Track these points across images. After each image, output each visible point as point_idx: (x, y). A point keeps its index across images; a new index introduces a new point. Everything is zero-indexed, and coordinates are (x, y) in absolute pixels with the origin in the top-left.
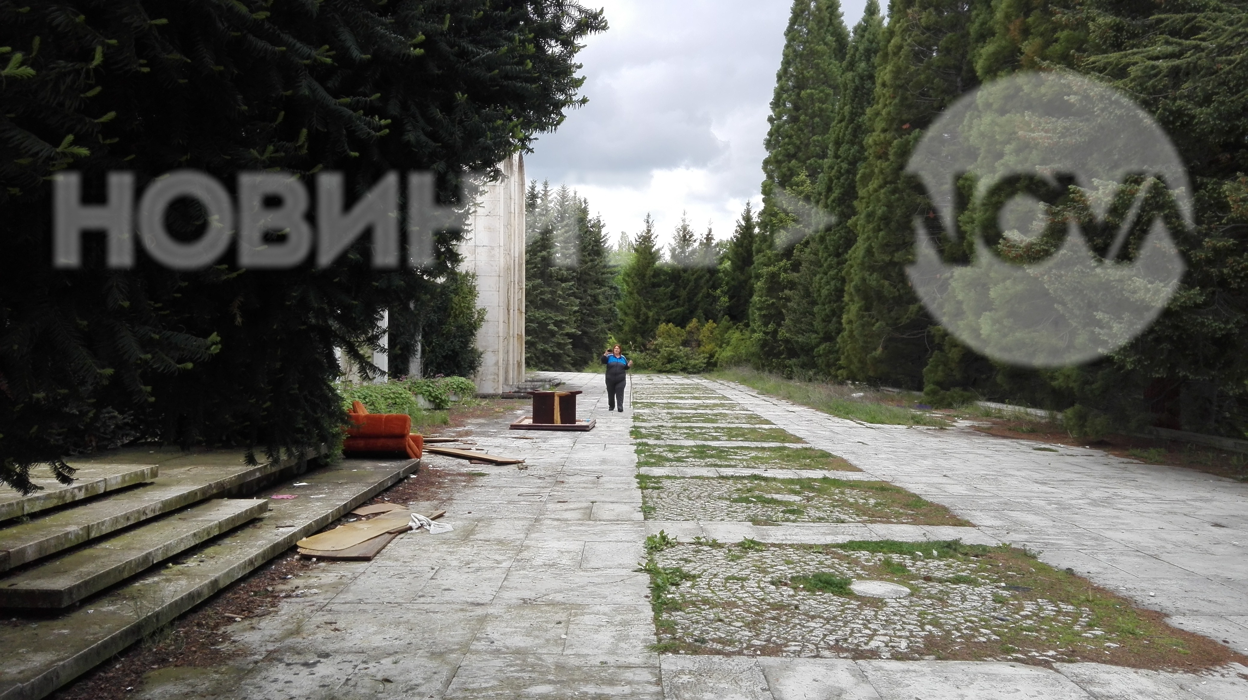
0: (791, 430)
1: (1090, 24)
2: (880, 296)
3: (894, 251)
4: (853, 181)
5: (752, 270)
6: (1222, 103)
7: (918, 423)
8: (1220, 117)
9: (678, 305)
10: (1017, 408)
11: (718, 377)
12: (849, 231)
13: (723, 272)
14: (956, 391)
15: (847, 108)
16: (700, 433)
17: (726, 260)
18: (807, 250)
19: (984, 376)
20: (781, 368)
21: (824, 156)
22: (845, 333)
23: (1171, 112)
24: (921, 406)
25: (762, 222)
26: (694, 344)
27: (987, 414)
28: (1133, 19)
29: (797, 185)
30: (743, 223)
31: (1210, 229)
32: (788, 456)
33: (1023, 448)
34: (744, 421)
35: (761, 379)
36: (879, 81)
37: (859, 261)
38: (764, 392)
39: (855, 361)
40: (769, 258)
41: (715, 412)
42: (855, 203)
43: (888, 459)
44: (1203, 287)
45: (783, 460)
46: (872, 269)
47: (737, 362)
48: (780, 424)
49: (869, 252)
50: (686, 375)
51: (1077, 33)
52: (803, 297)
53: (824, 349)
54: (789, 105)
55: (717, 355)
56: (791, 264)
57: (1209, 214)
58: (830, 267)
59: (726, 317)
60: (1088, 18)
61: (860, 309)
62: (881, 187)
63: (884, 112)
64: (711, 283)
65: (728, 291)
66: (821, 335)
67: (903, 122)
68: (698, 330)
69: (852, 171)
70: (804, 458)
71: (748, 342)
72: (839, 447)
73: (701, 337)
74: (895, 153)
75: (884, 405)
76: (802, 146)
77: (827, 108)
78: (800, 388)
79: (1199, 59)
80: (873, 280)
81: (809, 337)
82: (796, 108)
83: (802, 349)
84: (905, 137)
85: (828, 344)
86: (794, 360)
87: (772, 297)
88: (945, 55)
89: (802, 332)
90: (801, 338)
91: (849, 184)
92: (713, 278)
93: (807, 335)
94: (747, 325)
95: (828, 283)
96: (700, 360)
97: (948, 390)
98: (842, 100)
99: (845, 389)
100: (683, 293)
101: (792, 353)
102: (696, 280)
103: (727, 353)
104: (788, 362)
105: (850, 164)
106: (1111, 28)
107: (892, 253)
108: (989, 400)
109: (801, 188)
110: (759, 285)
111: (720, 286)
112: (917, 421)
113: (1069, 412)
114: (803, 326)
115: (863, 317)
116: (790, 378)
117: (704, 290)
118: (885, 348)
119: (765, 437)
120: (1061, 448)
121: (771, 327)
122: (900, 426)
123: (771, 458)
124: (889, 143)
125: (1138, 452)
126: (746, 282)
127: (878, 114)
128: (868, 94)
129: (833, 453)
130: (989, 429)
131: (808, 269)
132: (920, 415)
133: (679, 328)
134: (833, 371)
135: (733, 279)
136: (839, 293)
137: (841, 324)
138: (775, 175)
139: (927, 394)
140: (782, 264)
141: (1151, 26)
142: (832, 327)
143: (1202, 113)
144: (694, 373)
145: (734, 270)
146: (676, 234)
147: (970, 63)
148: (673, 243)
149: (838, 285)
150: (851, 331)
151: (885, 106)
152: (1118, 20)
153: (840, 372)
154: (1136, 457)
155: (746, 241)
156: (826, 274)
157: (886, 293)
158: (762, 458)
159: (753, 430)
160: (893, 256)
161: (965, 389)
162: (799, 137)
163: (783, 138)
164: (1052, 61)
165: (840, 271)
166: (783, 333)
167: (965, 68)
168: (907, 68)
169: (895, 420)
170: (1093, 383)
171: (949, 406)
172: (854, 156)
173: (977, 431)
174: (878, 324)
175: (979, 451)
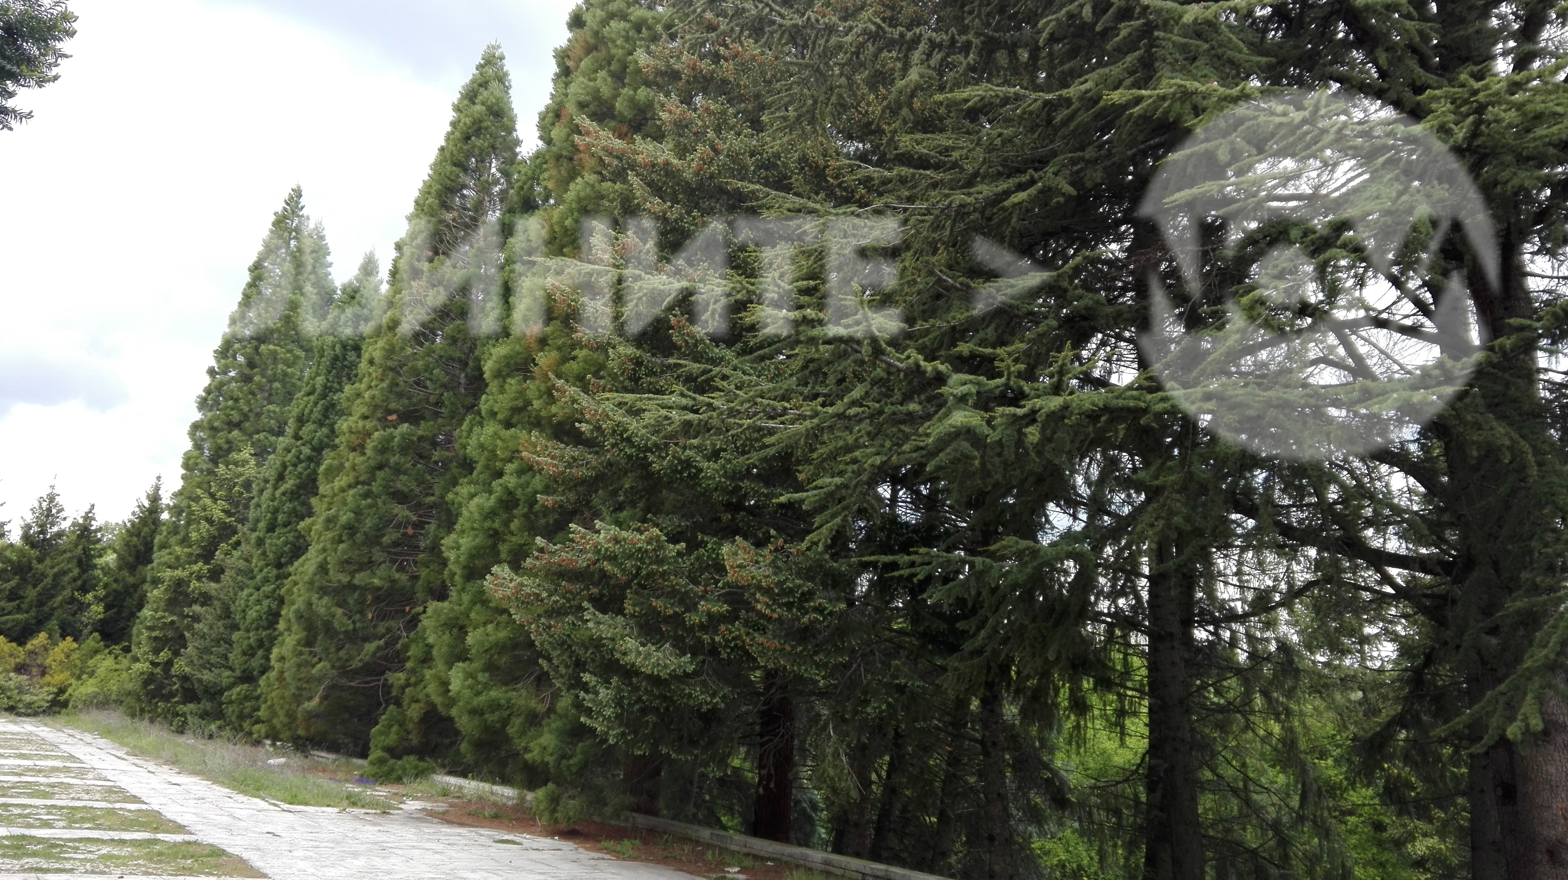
0: (171, 812)
1: (610, 351)
2: (328, 628)
3: (355, 571)
4: (315, 472)
5: (148, 571)
6: (729, 461)
7: (354, 804)
8: (725, 475)
9: (18, 609)
10: (482, 784)
11: (67, 724)
12: (300, 536)
13: (102, 569)
14: (410, 760)
15: (320, 380)
16: (20, 815)
17: (109, 551)
18: (236, 554)
19: (447, 741)
20: (169, 716)
21: (280, 433)
22: (273, 675)
23: (680, 461)
24: (362, 780)
25: (175, 506)
26: (35, 671)
27: (445, 793)
28: (654, 355)
29: (236, 464)
30: (147, 504)
31: (706, 592)
32: (160, 854)
33: (482, 840)
34: (98, 796)
35: (136, 730)
36: (366, 356)
37: (307, 578)
38: (138, 752)
39: (281, 713)
40: (178, 559)
41: (53, 780)
42: (314, 501)
43: (306, 858)
44: (694, 655)
45: (151, 860)
46: (324, 591)
47: (101, 702)
48: (155, 803)
49: (323, 568)
50: (13, 717)
51: (595, 356)
52: (220, 618)
53: (239, 694)
54: (240, 359)
55: (70, 691)
56: (209, 570)
57: (706, 575)
58: (266, 580)
59: (96, 634)
60: (609, 344)
61: (299, 643)
62: (350, 486)
63: (367, 395)
64: (79, 582)
65: (106, 597)
66: (238, 673)
67: (389, 412)
68: (46, 650)
69: (315, 458)
70: (184, 857)
71: (125, 675)
72: (238, 840)
73: (48, 661)
74: (375, 447)
75: (311, 778)
76: (252, 416)
77: (293, 374)
78: (194, 748)
79: (711, 418)
80: (323, 606)
81: (219, 675)
82: (251, 364)
83: (206, 691)
84: (389, 431)
85: (245, 686)
86: (191, 706)
87: (172, 613)
88: (450, 345)
89: (209, 666)
90: (207, 676)
91: (309, 475)
92: (85, 576)
93: (217, 671)
94: (127, 650)
95: (258, 602)
96: (42, 695)
97: (399, 758)
98: (314, 369)
99: (260, 752)
100: (31, 593)
101: (190, 696)
102: (56, 576)
103: (89, 687)
104: (181, 708)
105: (314, 449)
106: (631, 360)
107: (352, 574)
108: (450, 773)
109: (240, 469)
110: (155, 594)
111: (93, 588)
112: (353, 801)
113: (541, 793)
114: (213, 659)
115: (301, 653)
116: (181, 731)
117: (67, 593)
118: (325, 698)
119: (128, 824)
120: (527, 840)
121: (164, 655)
122: (329, 809)
123: (132, 857)
124: (369, 435)
125: (611, 844)
126: (135, 587)
127: (359, 395)
128: (349, 368)
129: (230, 850)
130: (444, 813)
131: (234, 579)
132: (359, 793)
133: (14, 644)
134: (246, 725)
135: (116, 581)
136: (274, 616)
137: (268, 659)
138: (206, 445)
139: (372, 763)
140: (195, 568)
141: (669, 367)
142: (256, 663)
143: (710, 468)
144: (28, 715)
145: (120, 568)
146: (37, 505)
147: (478, 360)
148: (29, 518)
149: (274, 606)
150: (282, 672)
151: (370, 387)
152: (638, 353)
153: (257, 727)
154: (609, 851)
155: (146, 529)
156: (258, 589)
157: (336, 625)
158: (118, 857)
159: (111, 812)
160: (353, 577)
161: (421, 759)
162: (248, 402)
163: (226, 400)
164: (567, 381)
165: (278, 587)
166: (181, 666)
167: (471, 364)
168: (403, 349)
169: (324, 799)
170: (570, 757)
171: (399, 780)
172: (321, 441)
173: (431, 815)
174: (319, 666)
175: (428, 845)
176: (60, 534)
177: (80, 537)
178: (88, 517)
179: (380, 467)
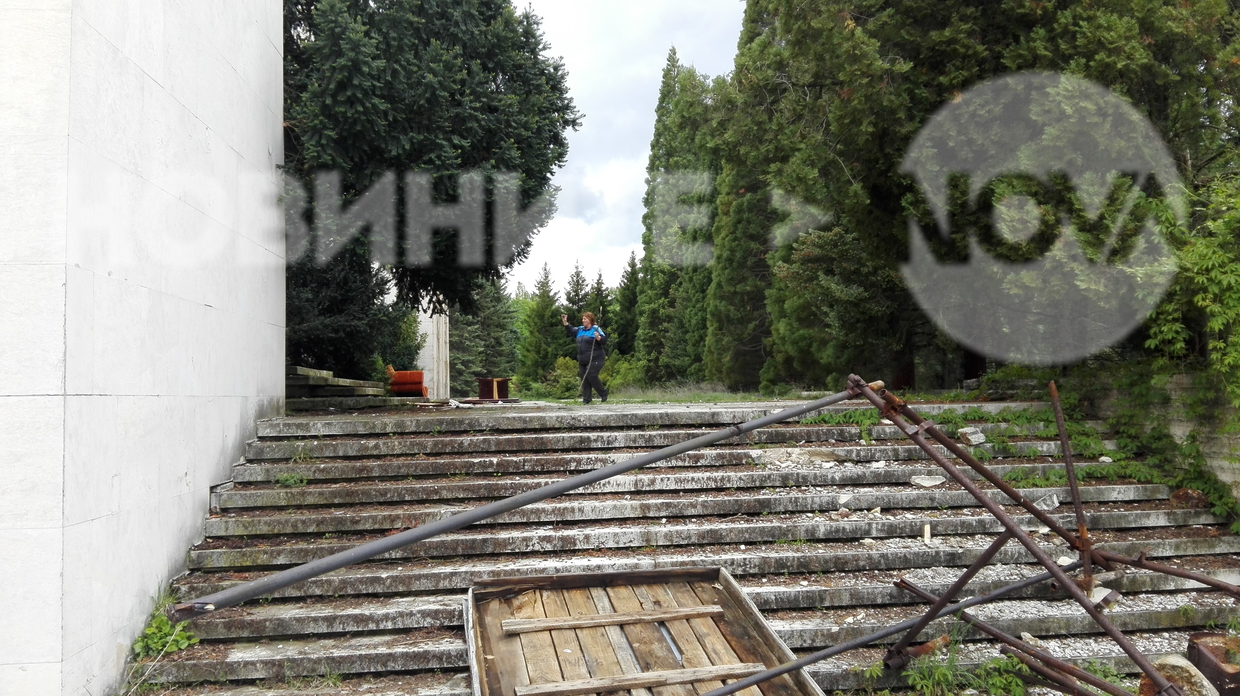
2: (728, 318)
3: (736, 284)
5: (637, 309)
12: (708, 271)
13: (613, 313)
14: (782, 385)
17: (615, 301)
18: (681, 290)
25: (644, 268)
30: (629, 269)
37: (714, 294)
39: (714, 372)
40: (650, 298)
42: (713, 249)
46: (722, 298)
47: (626, 385)
49: (719, 285)
52: (678, 328)
53: (695, 369)
54: (661, 170)
56: (668, 302)
58: (698, 301)
59: (616, 350)
61: (716, 329)
62: (725, 236)
63: (727, 180)
65: (617, 328)
66: (693, 357)
67: (740, 188)
71: (635, 370)
74: (735, 211)
80: (723, 306)
81: (684, 361)
82: (667, 172)
83: (678, 371)
84: (741, 199)
85: (697, 364)
86: (674, 381)
87: (653, 330)
89: (676, 357)
90: (677, 362)
93: (681, 359)
94: (634, 356)
95: (696, 314)
101: (671, 375)
103: (618, 380)
104: (667, 382)
107: (735, 286)
110: (642, 320)
111: (610, 324)
114: (679, 352)
115: (717, 335)
118: (733, 356)
121: (653, 355)
124: (731, 204)
126: (632, 319)
127: (723, 181)
131: (681, 304)
135: (621, 319)
136: (704, 320)
137: (704, 345)
138: (653, 228)
139: (762, 389)
140: (661, 301)
142: (700, 350)
145: (622, 311)
146: (571, 279)
148: (569, 288)
149: (703, 314)
150: (710, 347)
155: (632, 285)
156: (694, 307)
157: (731, 315)
160: (736, 288)
165: (703, 304)
166: (663, 359)
174: (726, 340)
176: (586, 294)
177: (597, 295)
178: (599, 283)
179: (739, 222)
